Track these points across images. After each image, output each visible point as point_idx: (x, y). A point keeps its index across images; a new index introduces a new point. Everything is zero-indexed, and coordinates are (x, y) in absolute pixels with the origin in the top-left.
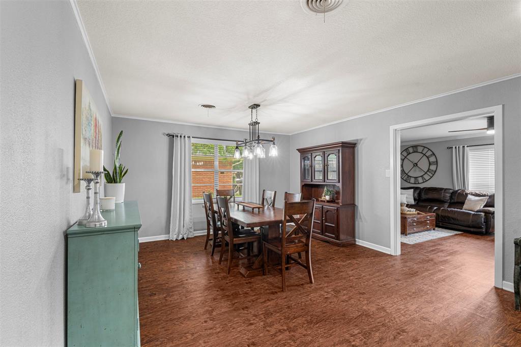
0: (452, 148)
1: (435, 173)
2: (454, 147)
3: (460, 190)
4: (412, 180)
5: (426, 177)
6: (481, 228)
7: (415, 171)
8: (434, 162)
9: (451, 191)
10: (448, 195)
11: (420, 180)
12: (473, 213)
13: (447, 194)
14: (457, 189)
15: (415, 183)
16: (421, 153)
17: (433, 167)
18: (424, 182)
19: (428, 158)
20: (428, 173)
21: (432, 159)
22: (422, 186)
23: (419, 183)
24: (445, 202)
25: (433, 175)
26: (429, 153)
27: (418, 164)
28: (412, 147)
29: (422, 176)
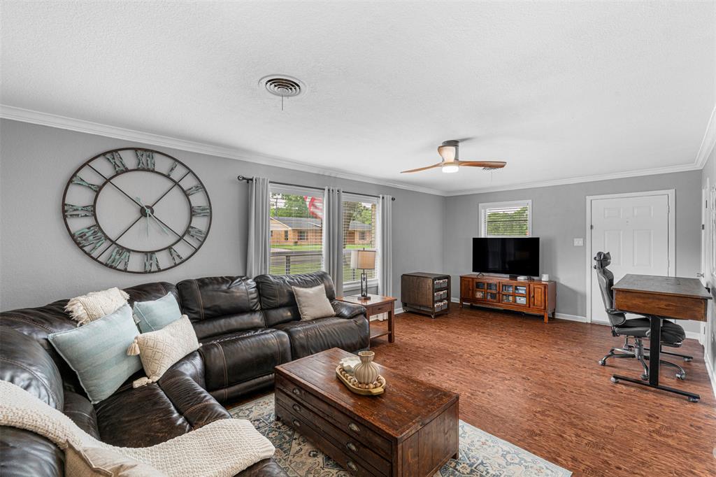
1: (205, 238)
5: (182, 250)
7: (145, 230)
8: (201, 209)
10: (255, 293)
11: (165, 261)
13: (253, 291)
15: (147, 272)
16: (168, 177)
17: (199, 223)
18: (176, 266)
19: (186, 194)
20: (187, 238)
21: (198, 200)
23: (160, 270)
24: (255, 311)
25: (201, 244)
27: (156, 208)
28: (136, 149)
29: (169, 248)
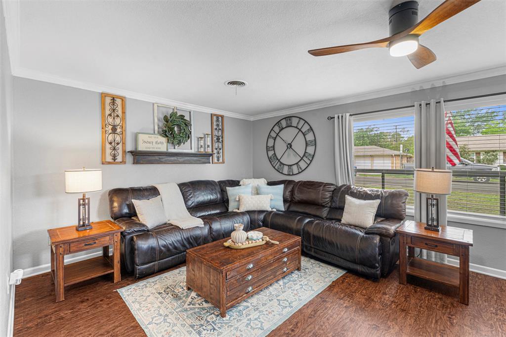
0: (334, 118)
1: (313, 158)
2: (336, 116)
3: (344, 185)
4: (286, 170)
5: (303, 165)
6: (374, 267)
7: (289, 155)
8: (311, 142)
9: (332, 188)
10: (328, 195)
11: (295, 170)
12: (361, 234)
13: (327, 193)
14: (340, 184)
15: (289, 175)
16: (296, 127)
17: (310, 150)
18: (299, 173)
19: (304, 135)
20: (305, 158)
21: (310, 137)
22: (297, 179)
23: (293, 175)
24: (324, 207)
25: (311, 161)
26: (306, 128)
27: (292, 144)
28: (285, 118)
29: (297, 163)
